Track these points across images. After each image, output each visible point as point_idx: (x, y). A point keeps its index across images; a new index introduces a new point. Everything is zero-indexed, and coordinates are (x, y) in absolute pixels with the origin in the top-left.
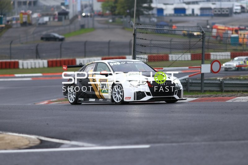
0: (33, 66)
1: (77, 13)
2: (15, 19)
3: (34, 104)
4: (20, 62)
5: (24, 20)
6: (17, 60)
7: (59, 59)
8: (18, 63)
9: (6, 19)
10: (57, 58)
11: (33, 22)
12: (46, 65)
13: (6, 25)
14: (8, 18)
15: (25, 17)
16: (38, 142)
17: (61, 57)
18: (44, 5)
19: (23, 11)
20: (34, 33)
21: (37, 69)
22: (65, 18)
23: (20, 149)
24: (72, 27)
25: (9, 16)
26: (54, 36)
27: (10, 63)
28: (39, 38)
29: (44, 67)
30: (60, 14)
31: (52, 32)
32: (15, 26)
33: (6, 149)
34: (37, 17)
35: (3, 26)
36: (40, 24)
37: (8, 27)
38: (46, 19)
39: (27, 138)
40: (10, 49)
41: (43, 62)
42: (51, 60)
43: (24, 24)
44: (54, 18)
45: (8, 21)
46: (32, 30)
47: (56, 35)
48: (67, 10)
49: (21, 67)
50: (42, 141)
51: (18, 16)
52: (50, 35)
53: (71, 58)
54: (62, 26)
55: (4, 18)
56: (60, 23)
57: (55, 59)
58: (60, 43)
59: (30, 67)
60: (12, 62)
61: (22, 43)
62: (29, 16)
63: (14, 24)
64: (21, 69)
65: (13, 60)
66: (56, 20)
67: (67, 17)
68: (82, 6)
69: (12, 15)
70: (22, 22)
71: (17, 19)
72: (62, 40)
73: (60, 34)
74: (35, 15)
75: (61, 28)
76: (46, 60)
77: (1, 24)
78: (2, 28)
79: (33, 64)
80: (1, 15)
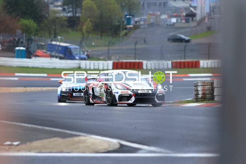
0: (157, 67)
1: (205, 15)
4: (145, 62)
5: (152, 21)
6: (141, 61)
7: (182, 61)
8: (142, 63)
9: (134, 20)
10: (181, 59)
11: (161, 23)
12: (170, 66)
13: (134, 26)
14: (136, 19)
15: (152, 18)
16: (117, 146)
17: (185, 59)
18: (174, 7)
19: (151, 12)
20: (161, 34)
22: (192, 20)
23: (97, 152)
24: (199, 28)
25: (137, 17)
26: (181, 38)
27: (134, 63)
28: (166, 39)
29: (168, 68)
30: (187, 15)
31: (178, 33)
32: (142, 27)
33: (84, 152)
34: (165, 18)
35: (132, 26)
36: (167, 25)
37: (136, 27)
38: (174, 20)
39: (108, 142)
40: (135, 49)
41: (167, 63)
42: (175, 61)
43: (151, 25)
44: (182, 20)
45: (136, 22)
46: (159, 31)
47: (183, 36)
48: (195, 12)
49: (145, 67)
50: (122, 146)
51: (146, 17)
52: (176, 36)
53: (195, 60)
54: (189, 27)
55: (133, 19)
56: (187, 25)
57: (179, 61)
58: (185, 44)
62: (157, 16)
63: (142, 25)
64: (145, 70)
65: (137, 61)
66: (184, 21)
67: (194, 19)
68: (210, 7)
69: (140, 16)
70: (149, 23)
71: (145, 20)
72: (188, 41)
73: (186, 36)
74: (164, 17)
75: (188, 30)
76: (171, 61)
77: (130, 24)
78: (131, 28)
79: (157, 65)
80: (130, 15)
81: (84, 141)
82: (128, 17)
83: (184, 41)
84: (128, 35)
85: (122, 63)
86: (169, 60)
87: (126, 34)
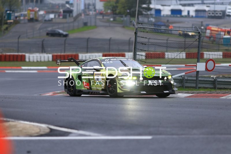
0: (39, 60)
1: (81, 12)
2: (23, 15)
3: (40, 95)
4: (27, 55)
5: (31, 16)
6: (24, 54)
7: (62, 54)
8: (24, 56)
9: (14, 15)
10: (61, 52)
11: (40, 19)
12: (51, 59)
13: (14, 21)
14: (16, 14)
15: (32, 14)
16: (48, 131)
17: (65, 52)
18: (50, 3)
19: (31, 8)
20: (40, 29)
21: (43, 62)
22: (69, 16)
23: (31, 136)
24: (76, 24)
25: (17, 12)
26: (59, 32)
27: (17, 56)
28: (45, 34)
29: (49, 61)
30: (64, 12)
31: (57, 28)
32: (22, 22)
33: (18, 136)
34: (44, 14)
35: (12, 21)
36: (45, 20)
37: (17, 22)
38: (52, 16)
39: (37, 126)
40: (18, 43)
41: (48, 56)
42: (56, 54)
43: (31, 20)
44: (59, 16)
45: (16, 17)
46: (38, 26)
47: (61, 31)
48: (72, 8)
49: (27, 60)
50: (51, 130)
51: (26, 13)
52: (55, 31)
53: (74, 53)
54: (66, 23)
55: (13, 14)
56: (64, 21)
57: (59, 54)
58: (64, 38)
59: (35, 61)
60: (19, 55)
61: (29, 38)
62: (36, 12)
63: (22, 20)
64: (28, 62)
65: (20, 54)
66: (61, 17)
67: (71, 15)
68: (85, 5)
69: (20, 12)
70: (29, 18)
71: (25, 16)
72: (66, 36)
73: (64, 31)
74: (42, 13)
75: (66, 25)
76: (51, 54)
77: (10, 19)
78: (11, 23)
79: (39, 58)
80: (10, 11)
81: (15, 126)
82: (8, 12)
83: (62, 36)
84: (9, 29)
85: (6, 56)
86: (50, 54)
87: (7, 29)
